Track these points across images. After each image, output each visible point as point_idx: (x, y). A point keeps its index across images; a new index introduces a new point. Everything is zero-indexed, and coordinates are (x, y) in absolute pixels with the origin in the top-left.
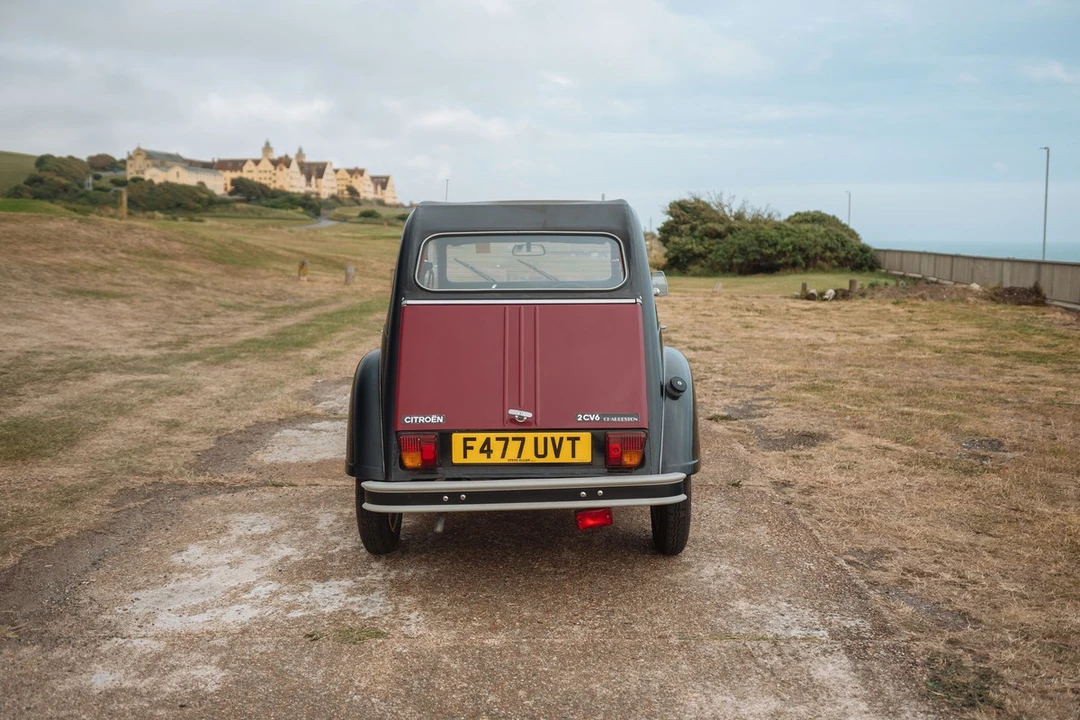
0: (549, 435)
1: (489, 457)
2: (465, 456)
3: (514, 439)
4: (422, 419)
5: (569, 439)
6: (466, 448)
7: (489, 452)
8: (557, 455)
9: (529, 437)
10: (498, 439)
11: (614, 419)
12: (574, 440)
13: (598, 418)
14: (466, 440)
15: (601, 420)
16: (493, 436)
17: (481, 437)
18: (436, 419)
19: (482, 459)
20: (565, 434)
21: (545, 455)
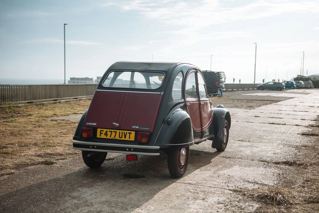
1: (107, 136)
2: (100, 136)
3: (114, 132)
4: (91, 124)
5: (129, 133)
6: (101, 133)
7: (107, 135)
9: (118, 131)
10: (109, 131)
11: (142, 128)
12: (130, 133)
13: (138, 127)
14: (101, 131)
16: (108, 130)
17: (105, 130)
18: (95, 124)
19: (105, 137)
20: (128, 132)
21: (122, 137)
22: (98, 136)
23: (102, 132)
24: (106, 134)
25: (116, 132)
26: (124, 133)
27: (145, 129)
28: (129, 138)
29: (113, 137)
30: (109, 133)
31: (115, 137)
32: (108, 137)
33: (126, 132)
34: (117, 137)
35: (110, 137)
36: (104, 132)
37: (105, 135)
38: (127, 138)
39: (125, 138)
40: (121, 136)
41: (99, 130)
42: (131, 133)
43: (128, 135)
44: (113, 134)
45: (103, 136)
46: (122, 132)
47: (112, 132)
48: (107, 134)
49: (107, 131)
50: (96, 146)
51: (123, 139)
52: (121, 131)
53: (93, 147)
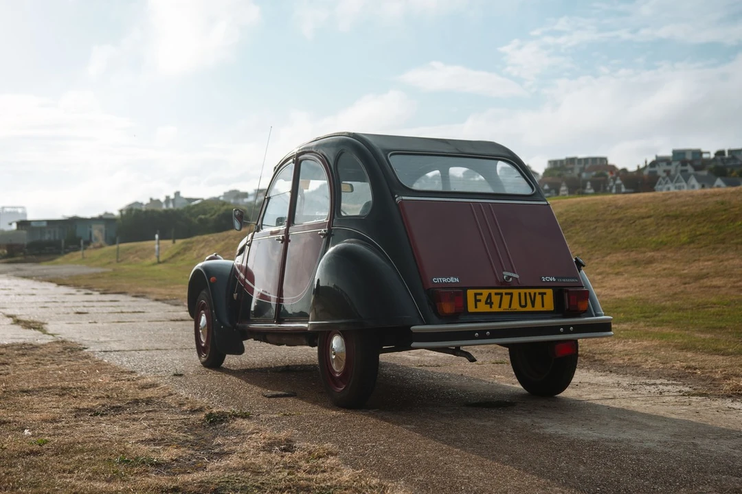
0: (527, 291)
1: (491, 307)
2: (476, 307)
3: (506, 294)
4: (445, 280)
5: (539, 294)
6: (477, 301)
7: (491, 304)
8: (533, 306)
9: (515, 292)
10: (496, 294)
11: (564, 280)
12: (542, 294)
14: (476, 295)
15: (557, 281)
16: (493, 291)
17: (486, 292)
18: (454, 279)
19: (486, 309)
20: (537, 291)
21: (526, 305)
22: (471, 308)
23: (478, 297)
24: (489, 302)
25: (511, 294)
26: (530, 294)
28: (543, 306)
29: (505, 306)
30: (496, 299)
31: (512, 307)
32: (495, 308)
33: (532, 291)
34: (516, 306)
35: (500, 307)
36: (483, 298)
37: (486, 303)
38: (538, 307)
40: (523, 303)
41: (471, 293)
42: (545, 293)
43: (538, 298)
44: (506, 299)
45: (483, 307)
46: (525, 294)
47: (501, 294)
48: (491, 300)
49: (490, 295)
51: (529, 308)
52: (523, 291)
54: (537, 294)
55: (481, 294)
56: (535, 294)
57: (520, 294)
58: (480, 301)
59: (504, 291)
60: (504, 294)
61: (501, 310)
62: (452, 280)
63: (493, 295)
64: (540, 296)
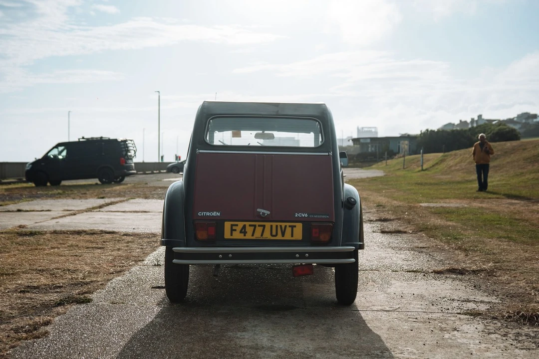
0: (279, 224)
1: (245, 235)
2: (231, 235)
3: (259, 226)
4: (208, 214)
5: (290, 226)
6: (232, 230)
7: (245, 233)
9: (268, 225)
10: (250, 225)
11: (316, 216)
12: (292, 227)
13: (306, 215)
14: (232, 225)
15: (308, 217)
16: (247, 224)
17: (241, 224)
18: (216, 214)
19: (241, 236)
20: (288, 224)
21: (276, 235)
22: (227, 235)
23: (234, 228)
24: (243, 231)
25: (264, 226)
26: (281, 226)
27: (321, 218)
28: (292, 236)
29: (258, 235)
30: (249, 230)
31: (264, 236)
32: (249, 236)
33: (283, 224)
34: (267, 235)
35: (253, 235)
36: (239, 228)
37: (241, 232)
38: (288, 236)
39: (283, 235)
40: (274, 233)
41: (227, 225)
42: (295, 226)
43: (289, 230)
44: (259, 230)
45: (237, 235)
46: (277, 226)
47: (255, 226)
48: (245, 230)
49: (245, 226)
50: (230, 254)
51: (279, 237)
52: (274, 224)
53: (225, 256)
54: (288, 226)
55: (237, 225)
56: (286, 226)
57: (271, 226)
58: (235, 230)
59: (257, 224)
60: (257, 226)
61: (254, 238)
62: (214, 214)
63: (247, 227)
64: (290, 228)
